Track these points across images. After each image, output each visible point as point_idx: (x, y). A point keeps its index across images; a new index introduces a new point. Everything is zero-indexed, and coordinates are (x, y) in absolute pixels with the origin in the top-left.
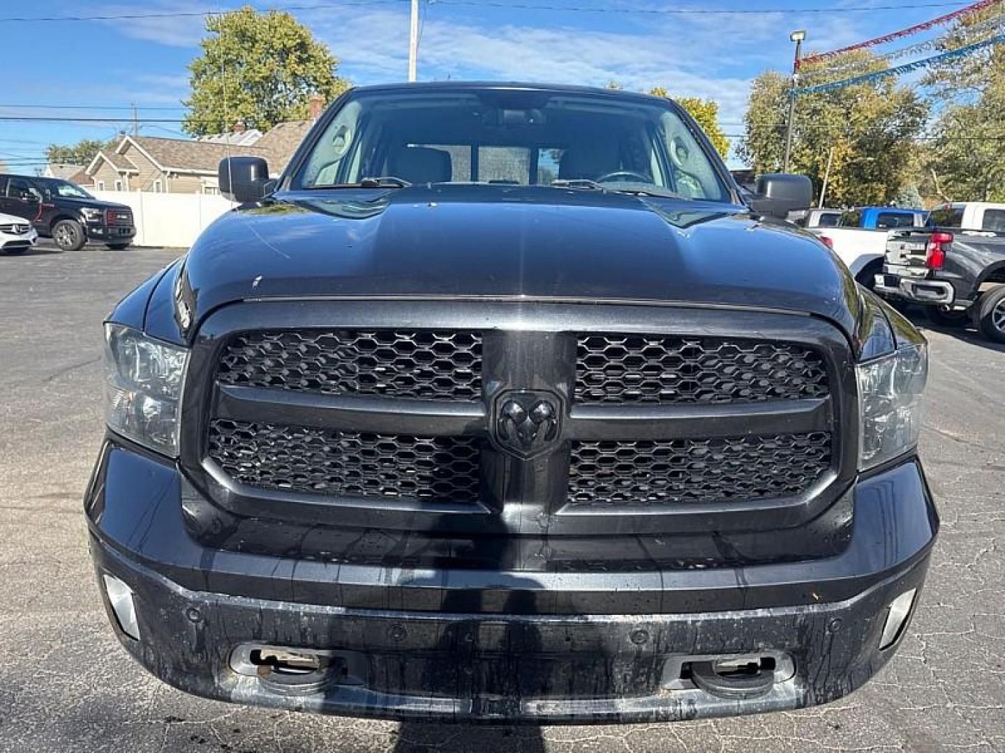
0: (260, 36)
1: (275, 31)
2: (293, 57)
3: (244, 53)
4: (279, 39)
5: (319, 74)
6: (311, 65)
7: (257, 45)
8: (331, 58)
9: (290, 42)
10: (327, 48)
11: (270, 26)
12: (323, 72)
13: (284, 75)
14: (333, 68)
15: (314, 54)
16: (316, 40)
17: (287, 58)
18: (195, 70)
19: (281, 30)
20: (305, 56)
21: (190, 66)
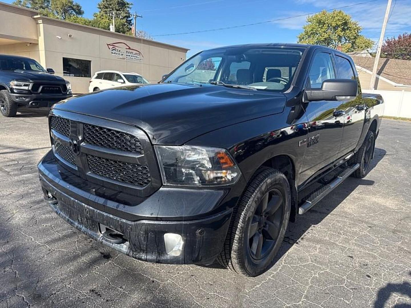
0: (327, 22)
1: (334, 19)
2: (340, 29)
3: (319, 29)
4: (335, 22)
5: (351, 35)
6: (347, 31)
7: (325, 26)
8: (359, 27)
9: (340, 22)
10: (357, 23)
11: (332, 17)
12: (353, 34)
13: (334, 37)
14: (359, 31)
15: (350, 26)
16: (353, 20)
17: (337, 29)
18: (299, 38)
19: (337, 18)
20: (346, 28)
21: (298, 36)
